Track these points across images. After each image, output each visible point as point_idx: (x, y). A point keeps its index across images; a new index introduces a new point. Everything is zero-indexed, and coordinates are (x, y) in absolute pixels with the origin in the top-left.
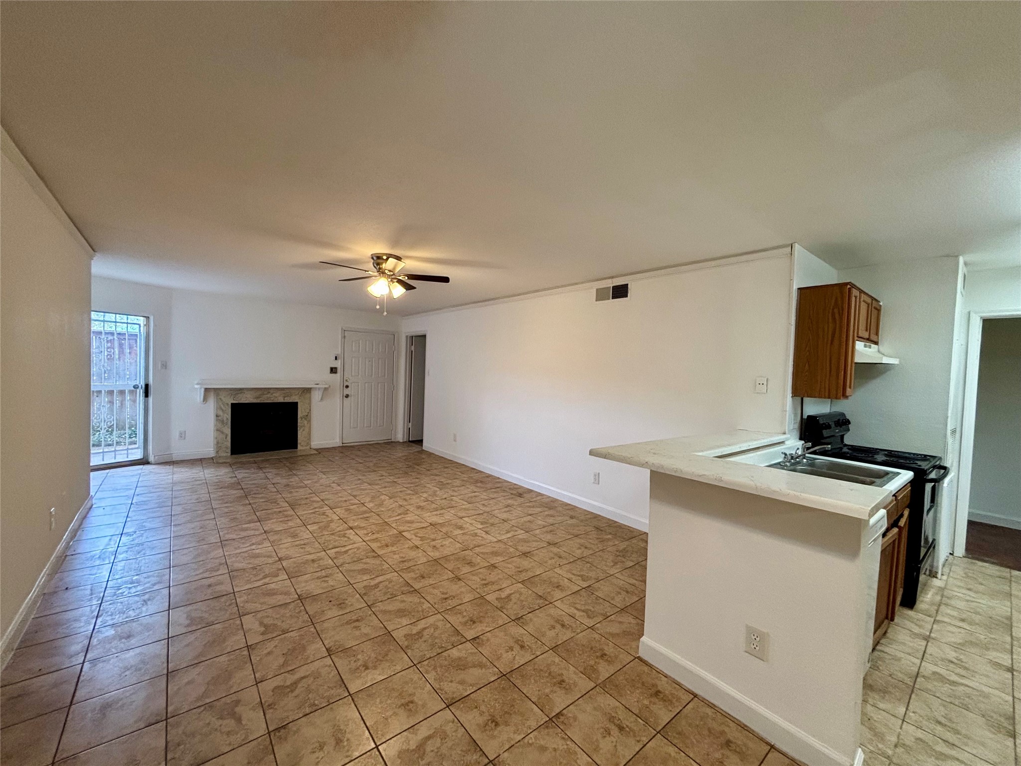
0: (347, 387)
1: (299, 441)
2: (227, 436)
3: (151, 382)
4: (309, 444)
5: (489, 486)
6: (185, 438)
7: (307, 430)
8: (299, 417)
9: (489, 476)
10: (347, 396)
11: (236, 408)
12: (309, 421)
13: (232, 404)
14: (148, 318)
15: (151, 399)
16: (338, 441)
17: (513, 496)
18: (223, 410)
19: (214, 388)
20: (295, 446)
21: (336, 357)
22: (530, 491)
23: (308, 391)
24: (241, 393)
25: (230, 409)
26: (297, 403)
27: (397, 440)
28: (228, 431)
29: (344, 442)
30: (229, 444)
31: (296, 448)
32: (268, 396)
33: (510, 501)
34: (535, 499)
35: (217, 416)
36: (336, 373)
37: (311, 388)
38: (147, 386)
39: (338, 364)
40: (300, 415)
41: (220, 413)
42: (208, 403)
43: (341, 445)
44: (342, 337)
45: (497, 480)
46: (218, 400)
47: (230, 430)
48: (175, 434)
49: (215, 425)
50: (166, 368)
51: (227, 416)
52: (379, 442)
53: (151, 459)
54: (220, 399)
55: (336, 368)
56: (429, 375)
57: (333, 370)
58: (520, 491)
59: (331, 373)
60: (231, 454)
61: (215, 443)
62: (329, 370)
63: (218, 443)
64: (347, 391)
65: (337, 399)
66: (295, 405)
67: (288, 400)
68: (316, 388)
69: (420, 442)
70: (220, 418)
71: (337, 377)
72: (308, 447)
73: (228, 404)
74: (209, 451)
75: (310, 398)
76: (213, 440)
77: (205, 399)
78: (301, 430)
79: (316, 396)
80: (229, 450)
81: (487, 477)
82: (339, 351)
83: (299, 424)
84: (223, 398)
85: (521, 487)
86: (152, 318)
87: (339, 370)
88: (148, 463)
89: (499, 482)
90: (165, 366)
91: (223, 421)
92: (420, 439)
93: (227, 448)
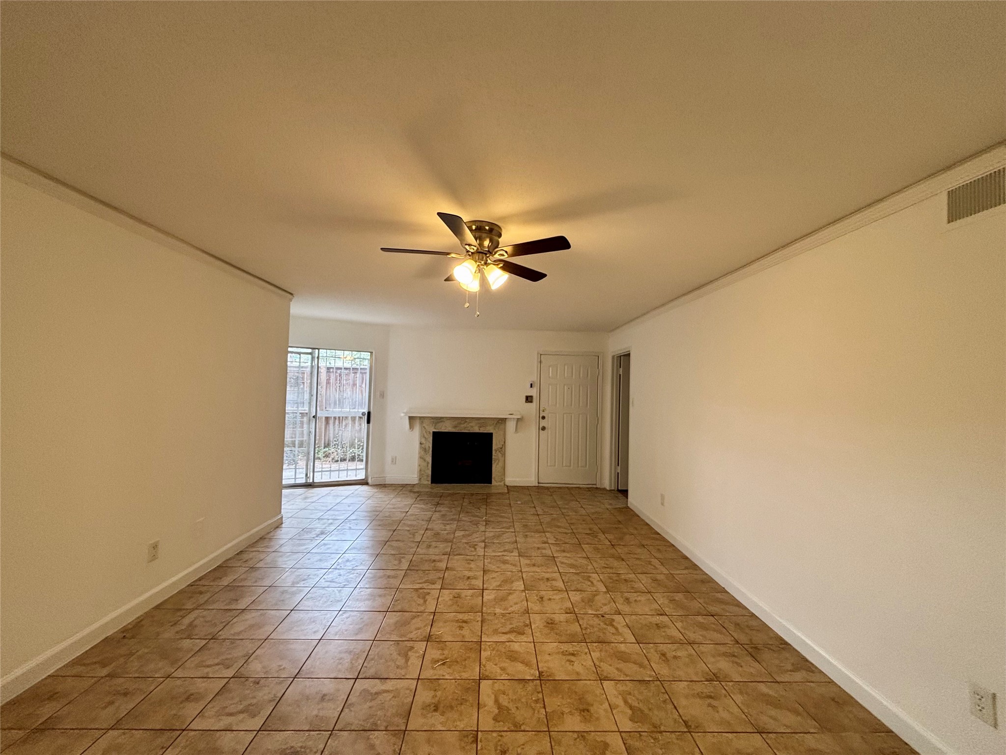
0: (543, 418)
1: (493, 476)
2: (428, 463)
3: (372, 411)
4: (503, 480)
5: (695, 605)
6: (395, 463)
7: (501, 464)
8: (493, 449)
9: (707, 580)
10: (544, 428)
11: (436, 435)
12: (504, 455)
13: (434, 432)
14: (371, 353)
15: (371, 424)
16: (533, 479)
17: (736, 650)
18: (426, 438)
19: (420, 417)
20: (489, 481)
21: (531, 384)
22: (783, 645)
23: (502, 421)
24: (441, 422)
25: (431, 438)
26: (492, 434)
27: (603, 487)
28: (429, 459)
29: (540, 481)
30: (430, 473)
31: (490, 482)
32: (465, 425)
33: (724, 665)
34: (786, 678)
35: (421, 444)
36: (531, 402)
37: (506, 419)
38: (369, 413)
39: (533, 392)
40: (494, 447)
41: (423, 441)
42: (414, 430)
43: (537, 485)
44: (538, 362)
45: (719, 595)
46: (423, 428)
47: (431, 458)
48: (389, 459)
49: (420, 453)
50: (383, 398)
51: (429, 444)
52: (581, 486)
53: (370, 481)
54: (424, 427)
55: (531, 397)
56: (633, 406)
57: (529, 399)
58: (759, 638)
59: (526, 402)
60: (432, 483)
61: (419, 470)
62: (524, 399)
63: (420, 470)
64: (543, 423)
65: (534, 430)
66: (489, 436)
67: (482, 430)
68: (511, 419)
69: (625, 493)
70: (423, 446)
71: (533, 406)
72: (502, 483)
73: (430, 433)
74: (412, 477)
75: (505, 429)
76: (417, 468)
77: (411, 427)
78: (496, 463)
79: (511, 426)
80: (430, 479)
81: (703, 582)
82: (534, 378)
83: (493, 457)
84: (426, 427)
85: (764, 628)
86: (374, 353)
87: (534, 400)
88: (367, 484)
89: (721, 602)
90: (382, 395)
91: (425, 449)
92: (624, 489)
93: (428, 476)
